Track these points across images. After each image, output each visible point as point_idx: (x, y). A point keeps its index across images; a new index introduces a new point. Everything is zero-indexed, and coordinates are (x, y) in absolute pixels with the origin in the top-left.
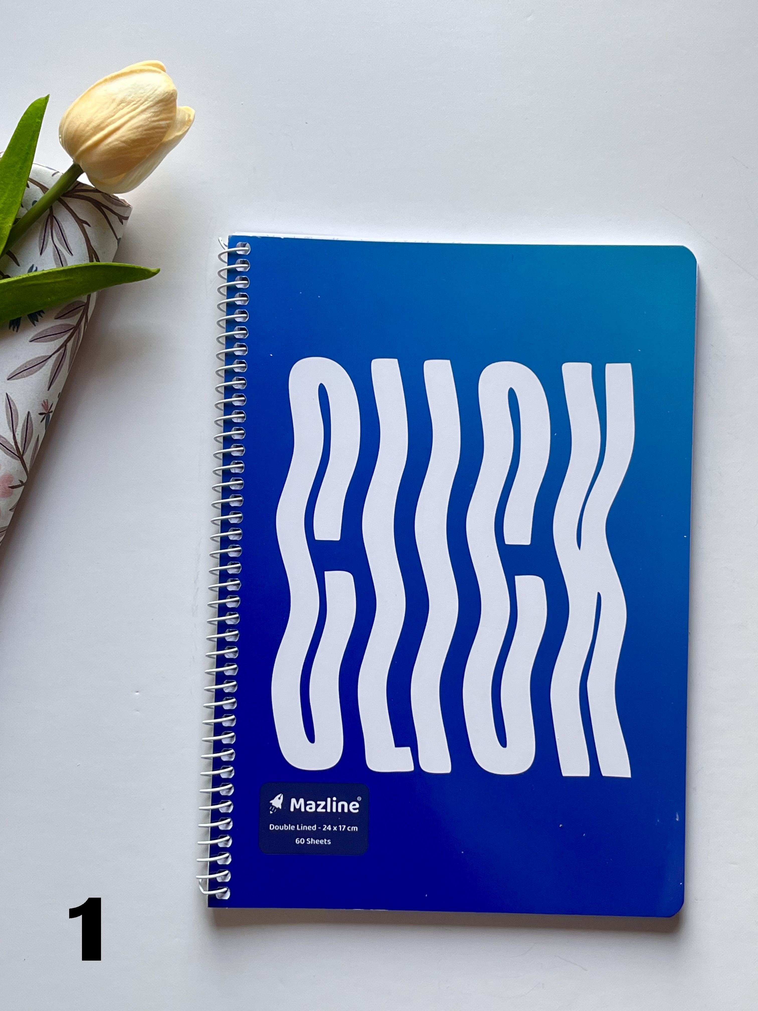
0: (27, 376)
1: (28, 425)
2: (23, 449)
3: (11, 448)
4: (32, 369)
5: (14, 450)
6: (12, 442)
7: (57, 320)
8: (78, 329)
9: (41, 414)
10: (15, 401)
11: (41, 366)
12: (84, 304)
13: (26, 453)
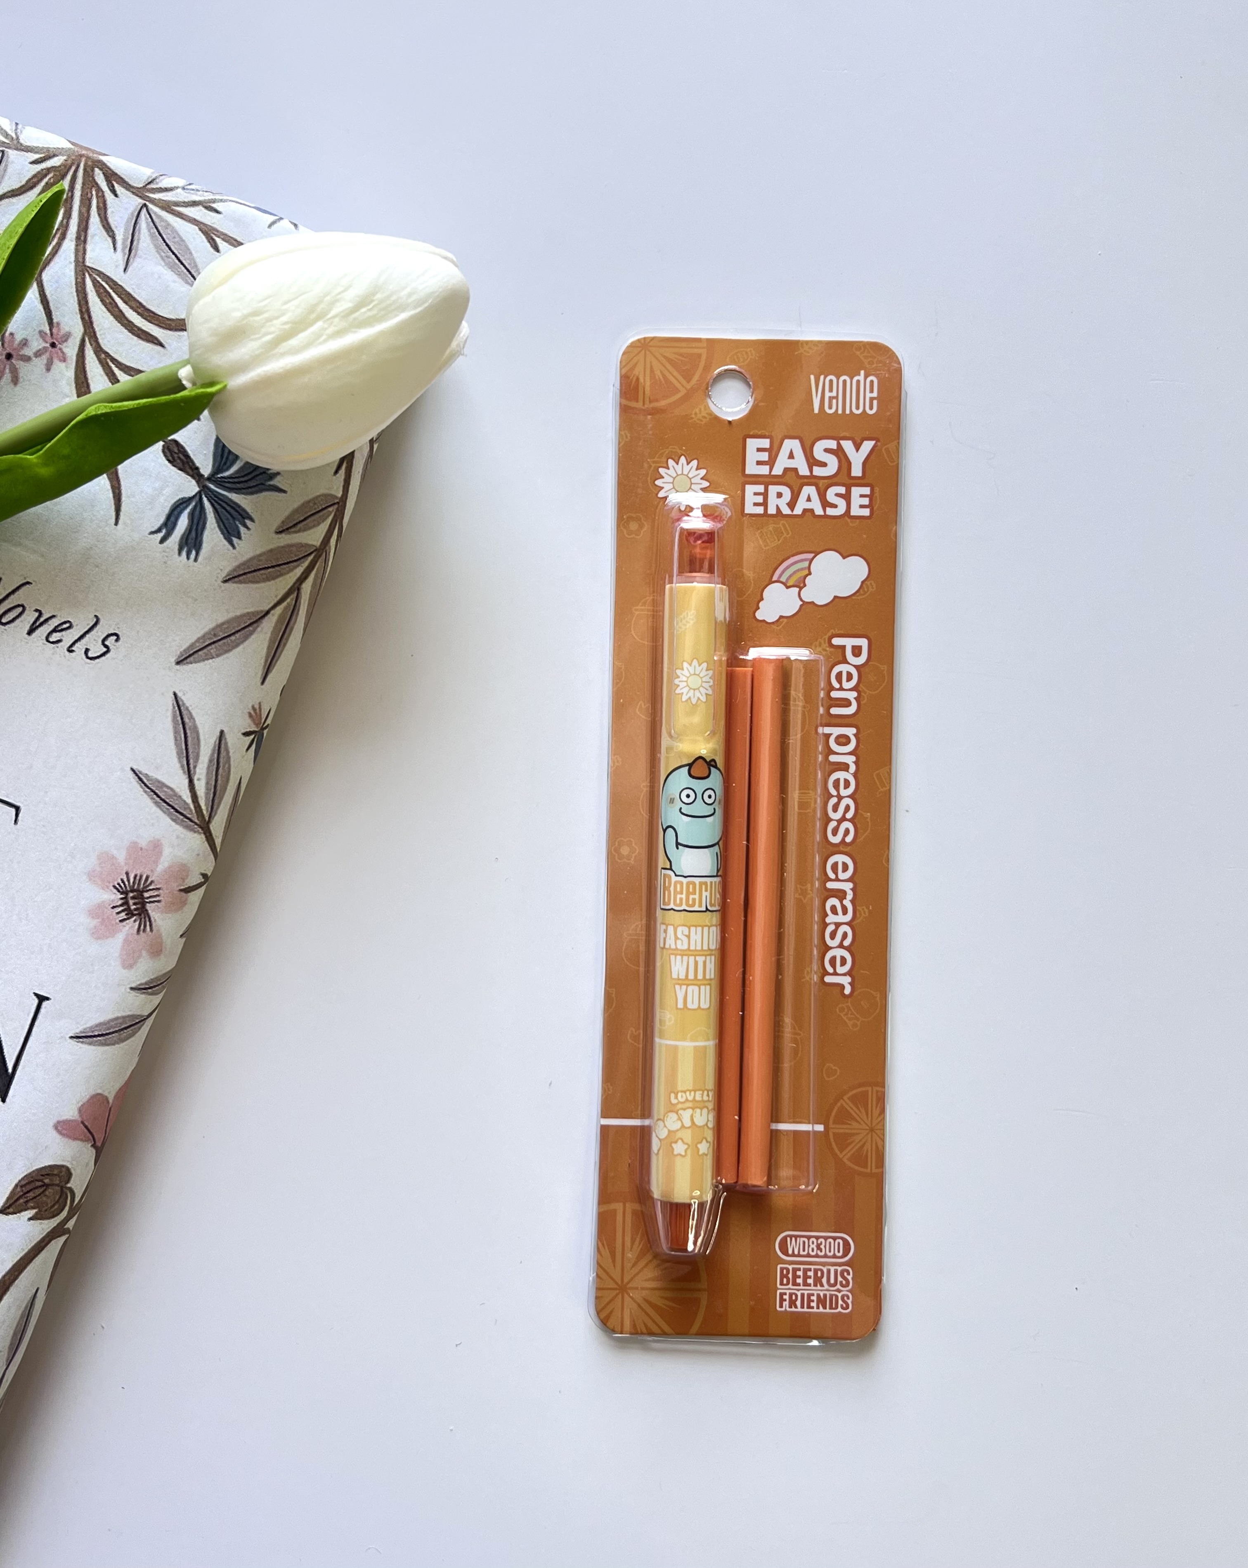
0: (218, 656)
1: (221, 760)
2: (210, 809)
3: (185, 809)
4: (228, 639)
5: (192, 814)
6: (187, 797)
7: (280, 536)
8: (324, 554)
9: (246, 734)
10: (192, 709)
11: (248, 633)
12: (336, 501)
13: (216, 818)
